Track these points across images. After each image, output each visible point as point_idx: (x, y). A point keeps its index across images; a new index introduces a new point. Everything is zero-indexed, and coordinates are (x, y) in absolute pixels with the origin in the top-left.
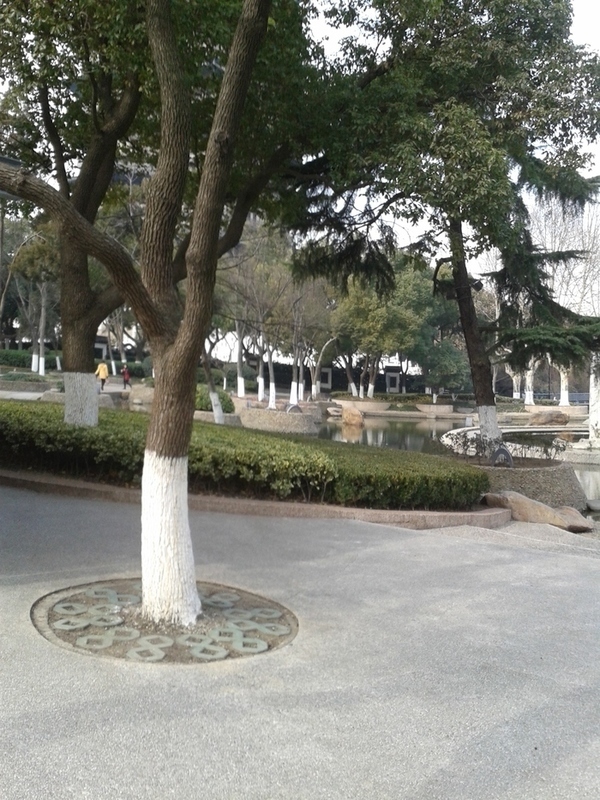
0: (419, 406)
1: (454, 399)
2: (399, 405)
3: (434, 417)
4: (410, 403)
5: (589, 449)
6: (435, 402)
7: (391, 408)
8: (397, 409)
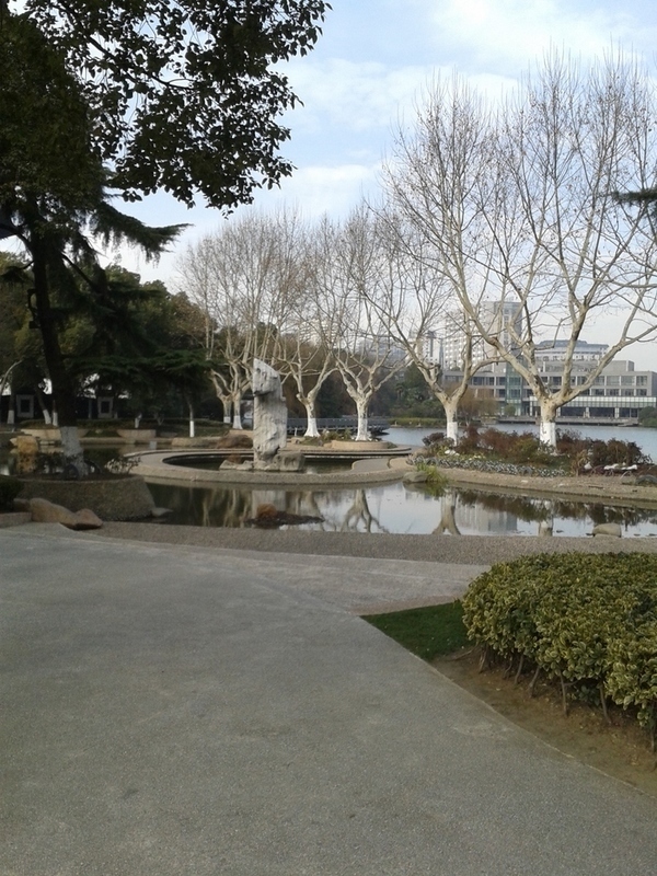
0: (120, 432)
1: (160, 424)
2: (98, 431)
3: (132, 442)
4: (111, 429)
5: (250, 470)
6: (137, 426)
7: (87, 435)
8: (94, 435)
